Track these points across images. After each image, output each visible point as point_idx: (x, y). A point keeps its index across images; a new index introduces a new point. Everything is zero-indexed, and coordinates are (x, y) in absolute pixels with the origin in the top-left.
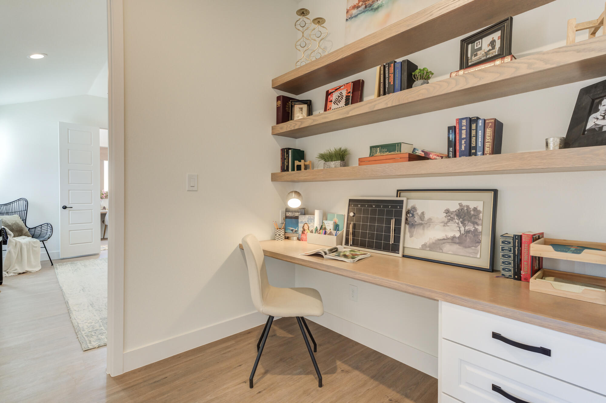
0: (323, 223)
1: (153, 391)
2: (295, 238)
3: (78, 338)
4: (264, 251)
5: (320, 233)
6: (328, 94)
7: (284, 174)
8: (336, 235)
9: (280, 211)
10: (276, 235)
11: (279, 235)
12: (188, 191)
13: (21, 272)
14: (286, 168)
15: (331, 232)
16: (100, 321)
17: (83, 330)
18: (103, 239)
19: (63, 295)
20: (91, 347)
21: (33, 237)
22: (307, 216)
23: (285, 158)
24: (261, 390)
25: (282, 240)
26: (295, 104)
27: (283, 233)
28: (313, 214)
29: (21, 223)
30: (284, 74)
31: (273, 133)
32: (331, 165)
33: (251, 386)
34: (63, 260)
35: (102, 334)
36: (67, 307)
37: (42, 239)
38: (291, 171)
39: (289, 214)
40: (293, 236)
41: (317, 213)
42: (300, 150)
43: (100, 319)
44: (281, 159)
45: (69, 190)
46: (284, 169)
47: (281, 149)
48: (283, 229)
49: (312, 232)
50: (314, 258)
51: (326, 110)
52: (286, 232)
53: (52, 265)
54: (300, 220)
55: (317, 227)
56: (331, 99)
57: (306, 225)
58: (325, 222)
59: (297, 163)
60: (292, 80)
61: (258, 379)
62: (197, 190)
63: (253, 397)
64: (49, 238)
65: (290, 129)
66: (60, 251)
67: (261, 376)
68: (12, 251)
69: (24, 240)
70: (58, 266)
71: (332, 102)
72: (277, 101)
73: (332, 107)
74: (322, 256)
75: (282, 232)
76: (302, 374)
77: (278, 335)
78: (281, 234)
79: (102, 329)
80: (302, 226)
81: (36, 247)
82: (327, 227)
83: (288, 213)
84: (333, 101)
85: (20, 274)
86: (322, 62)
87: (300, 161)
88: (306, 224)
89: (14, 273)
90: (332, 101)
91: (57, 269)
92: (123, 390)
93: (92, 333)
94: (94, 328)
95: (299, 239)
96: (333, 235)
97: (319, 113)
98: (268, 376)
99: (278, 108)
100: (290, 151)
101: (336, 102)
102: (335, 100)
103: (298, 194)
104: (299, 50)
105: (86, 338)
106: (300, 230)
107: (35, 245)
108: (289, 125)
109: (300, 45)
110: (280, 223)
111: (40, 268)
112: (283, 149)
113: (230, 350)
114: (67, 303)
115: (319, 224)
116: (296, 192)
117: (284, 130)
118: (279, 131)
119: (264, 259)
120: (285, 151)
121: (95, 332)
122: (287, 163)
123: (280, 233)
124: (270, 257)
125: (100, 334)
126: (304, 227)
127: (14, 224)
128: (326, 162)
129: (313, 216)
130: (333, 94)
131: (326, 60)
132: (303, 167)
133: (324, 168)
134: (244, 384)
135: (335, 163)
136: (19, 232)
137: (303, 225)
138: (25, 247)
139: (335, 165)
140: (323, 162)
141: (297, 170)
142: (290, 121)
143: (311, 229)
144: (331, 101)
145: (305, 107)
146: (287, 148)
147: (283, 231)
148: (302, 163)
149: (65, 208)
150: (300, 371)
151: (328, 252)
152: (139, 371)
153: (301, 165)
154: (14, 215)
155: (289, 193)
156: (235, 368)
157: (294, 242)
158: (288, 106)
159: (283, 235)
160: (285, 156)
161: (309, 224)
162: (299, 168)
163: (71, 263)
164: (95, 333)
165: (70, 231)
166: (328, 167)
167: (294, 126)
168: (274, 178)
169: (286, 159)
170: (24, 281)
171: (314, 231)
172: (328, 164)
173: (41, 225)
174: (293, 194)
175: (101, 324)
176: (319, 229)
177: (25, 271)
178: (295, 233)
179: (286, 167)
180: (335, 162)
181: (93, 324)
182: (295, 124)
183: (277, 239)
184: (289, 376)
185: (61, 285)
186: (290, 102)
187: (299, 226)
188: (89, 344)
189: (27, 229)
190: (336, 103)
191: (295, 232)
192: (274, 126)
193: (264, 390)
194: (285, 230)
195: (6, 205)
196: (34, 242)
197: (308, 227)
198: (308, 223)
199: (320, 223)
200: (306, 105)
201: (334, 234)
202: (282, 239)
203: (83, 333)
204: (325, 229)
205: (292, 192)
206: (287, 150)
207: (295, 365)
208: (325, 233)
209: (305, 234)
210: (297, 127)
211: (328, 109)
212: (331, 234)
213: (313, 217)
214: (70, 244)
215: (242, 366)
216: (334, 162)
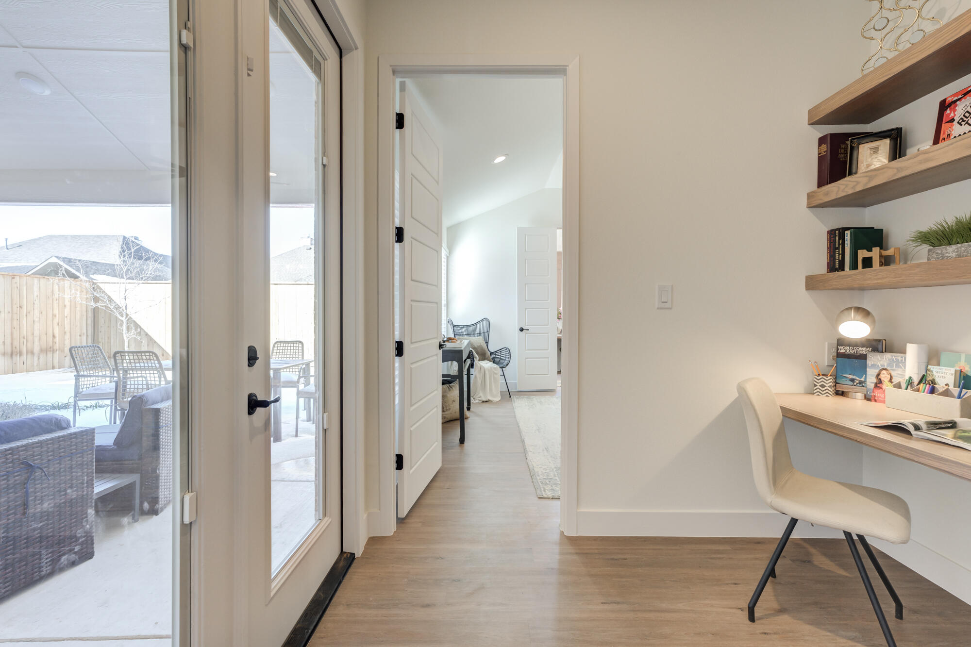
0: (927, 370)
1: (609, 568)
2: (860, 395)
3: (533, 482)
4: (782, 408)
5: (918, 390)
6: (944, 106)
7: (831, 276)
8: (959, 397)
9: (827, 343)
10: (815, 385)
11: (820, 386)
12: (658, 308)
13: (485, 400)
14: (837, 265)
15: (947, 390)
16: (555, 470)
17: (538, 476)
18: (559, 372)
19: (520, 433)
20: (545, 496)
21: (494, 363)
22: (888, 356)
23: (837, 246)
24: (769, 632)
25: (827, 396)
26: (860, 144)
27: (831, 384)
28: (903, 351)
29: (485, 346)
30: (834, 95)
31: (810, 204)
32: (947, 253)
33: (752, 618)
34: (521, 392)
35: (556, 484)
36: (524, 447)
37: (502, 366)
38: (850, 270)
39: (842, 350)
40: (854, 390)
41: (912, 350)
42: (873, 228)
43: (555, 468)
44: (828, 248)
45: (526, 309)
46: (835, 265)
47: (828, 232)
48: (830, 376)
49: (898, 386)
50: (888, 433)
51: (936, 141)
52: (838, 382)
53: (510, 397)
54: (869, 362)
55: (910, 378)
56: (952, 114)
57: (884, 372)
58: (934, 369)
59: (862, 254)
60: (856, 98)
61: (765, 615)
62: (670, 307)
63: (752, 634)
64: (507, 365)
65: (844, 194)
66: (517, 382)
67: (772, 612)
68: (478, 376)
69: (487, 365)
70: (515, 399)
71: (955, 123)
72: (819, 147)
73: (953, 132)
74: (908, 432)
75: (829, 382)
76: (859, 642)
77: (816, 563)
78: (825, 385)
79: (556, 479)
80: (876, 374)
81: (496, 374)
82: (937, 380)
83: (842, 347)
84: (957, 119)
85: (483, 402)
86: (919, 52)
87: (870, 250)
88: (885, 369)
89: (479, 400)
90: (953, 118)
91: (514, 402)
92: (577, 553)
93: (547, 481)
94: (548, 476)
95: (867, 398)
96: (952, 396)
97: (918, 150)
98: (785, 618)
99: (821, 159)
100: (848, 233)
101: (965, 119)
102: (962, 116)
103: (864, 313)
104: (872, 38)
105: (540, 484)
106: (871, 380)
107: (495, 372)
108: (842, 187)
109: (874, 28)
110: (826, 364)
111: (500, 399)
112: (832, 231)
113: (721, 556)
114: (523, 441)
115: (917, 372)
116: (858, 309)
117: (833, 196)
118: (820, 200)
119: (782, 423)
120: (836, 236)
121: (549, 480)
122: (840, 256)
123: (823, 383)
124: (795, 422)
125: (555, 484)
126: (881, 375)
127: (479, 346)
128: (934, 247)
129: (902, 355)
130: (957, 105)
131: (930, 45)
132: (876, 261)
133: (929, 259)
134: (740, 612)
135: (957, 249)
136: (483, 357)
137: (877, 371)
138: (487, 372)
139: (957, 252)
140: (926, 248)
141: (864, 267)
142: (848, 179)
143: (896, 380)
144: (953, 120)
145: (885, 144)
146: (840, 229)
147: (831, 380)
148: (875, 253)
149: (522, 330)
150: (854, 635)
151: (924, 427)
152: (595, 540)
153: (871, 258)
154: (479, 337)
155: (842, 311)
156: (727, 584)
157: (856, 403)
158: (843, 151)
159: (830, 387)
160: (837, 243)
161: (893, 370)
162: (868, 263)
163: (528, 398)
164: (550, 482)
165: (526, 358)
166: (938, 258)
167: (854, 187)
168: (812, 283)
169: (838, 248)
170: (486, 410)
171: (904, 385)
172: (939, 252)
173: (501, 350)
174: (853, 313)
175: (556, 474)
176: (916, 380)
177: (487, 400)
178: (858, 385)
179: (839, 264)
180: (959, 245)
181: (547, 471)
182: (855, 183)
183: (818, 393)
184: (828, 634)
185: (518, 421)
186: (849, 142)
187: (867, 373)
188: (543, 492)
189: (489, 353)
190: (963, 123)
191: (860, 383)
192: (813, 192)
193: (775, 633)
194: (836, 378)
195: (473, 325)
196: (495, 368)
197: (890, 377)
198: (888, 368)
199: (919, 368)
200: (889, 139)
201: (956, 394)
202: (827, 394)
203: (538, 478)
204: (933, 382)
205: (850, 308)
206: (840, 233)
207: (845, 622)
208: (932, 391)
209: (882, 388)
210: (859, 188)
211: (944, 139)
212: (947, 393)
213: (902, 357)
214: (527, 374)
215: (738, 586)
216: (954, 247)
